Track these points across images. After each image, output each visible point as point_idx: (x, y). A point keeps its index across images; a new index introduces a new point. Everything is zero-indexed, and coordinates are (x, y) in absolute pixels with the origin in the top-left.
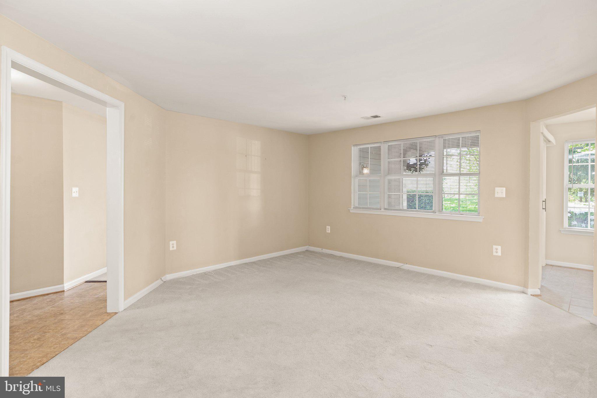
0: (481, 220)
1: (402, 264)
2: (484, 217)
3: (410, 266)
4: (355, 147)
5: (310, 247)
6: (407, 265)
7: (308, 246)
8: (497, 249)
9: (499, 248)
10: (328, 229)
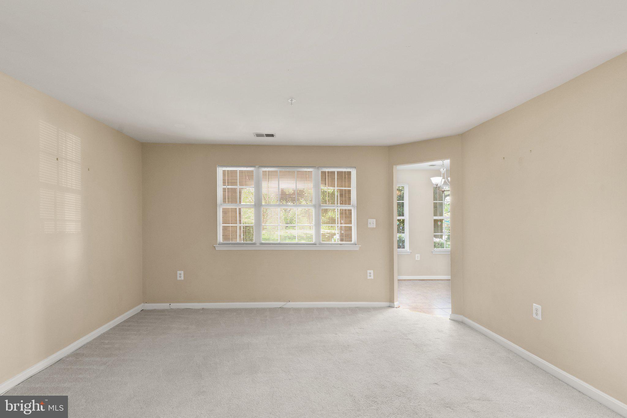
0: (358, 249)
1: (285, 303)
2: (360, 246)
3: (294, 303)
4: (220, 168)
5: (146, 304)
6: (290, 303)
7: (142, 304)
8: (370, 273)
9: (372, 272)
10: (181, 275)
